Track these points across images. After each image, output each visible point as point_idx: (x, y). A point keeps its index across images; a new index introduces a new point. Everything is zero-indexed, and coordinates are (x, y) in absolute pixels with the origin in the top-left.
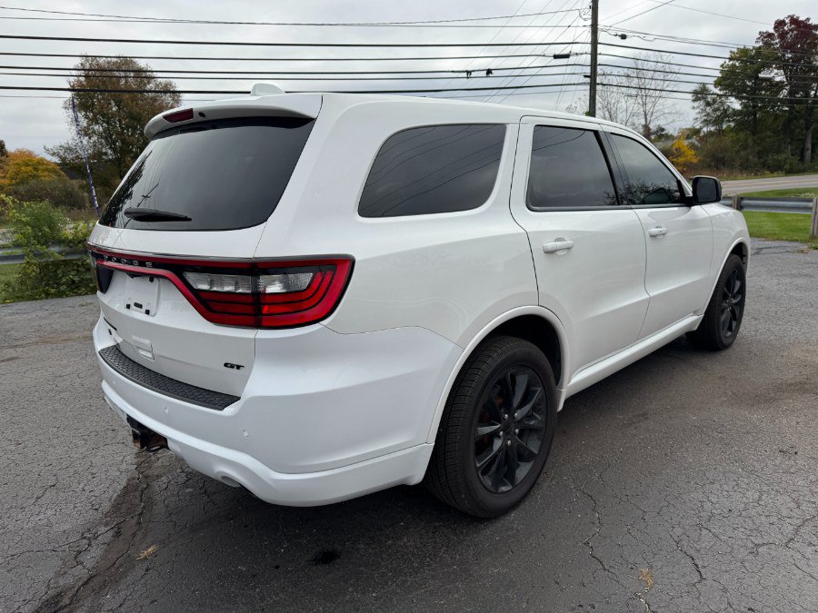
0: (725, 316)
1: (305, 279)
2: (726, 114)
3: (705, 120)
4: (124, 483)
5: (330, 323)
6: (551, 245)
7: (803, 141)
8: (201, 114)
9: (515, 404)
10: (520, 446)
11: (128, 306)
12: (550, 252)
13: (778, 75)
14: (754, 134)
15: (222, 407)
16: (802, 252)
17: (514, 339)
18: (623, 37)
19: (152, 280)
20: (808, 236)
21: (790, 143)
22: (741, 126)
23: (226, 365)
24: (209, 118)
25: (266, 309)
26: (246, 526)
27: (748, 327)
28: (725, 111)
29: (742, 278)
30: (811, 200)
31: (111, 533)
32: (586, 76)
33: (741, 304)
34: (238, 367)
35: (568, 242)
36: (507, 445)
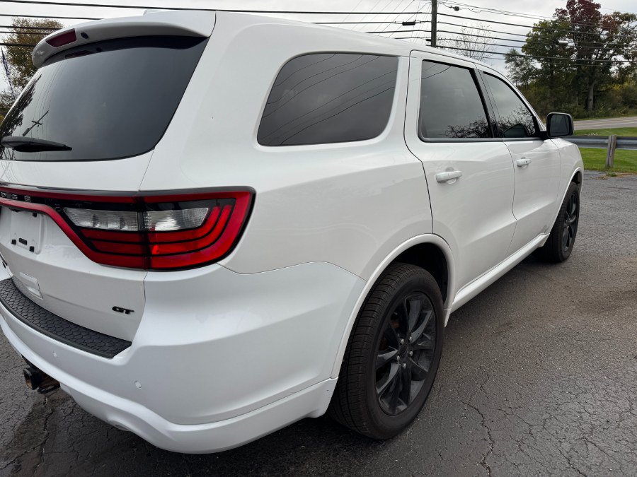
0: (565, 233)
1: (199, 214)
2: (530, 72)
3: (515, 77)
4: (29, 409)
5: (229, 263)
6: (443, 174)
7: (587, 94)
8: (84, 35)
9: (411, 328)
10: (414, 367)
11: (14, 242)
12: (442, 182)
13: (570, 43)
14: (551, 88)
15: (111, 355)
16: (602, 178)
17: (409, 265)
18: (457, 9)
19: (35, 215)
20: (604, 166)
21: (578, 95)
22: (542, 82)
23: (114, 309)
24: (92, 39)
25: (155, 249)
26: (149, 455)
27: (579, 242)
28: (530, 70)
29: (577, 202)
30: (607, 138)
31: (11, 467)
32: (428, 40)
33: (576, 223)
34: (128, 312)
35: (456, 172)
36: (402, 368)
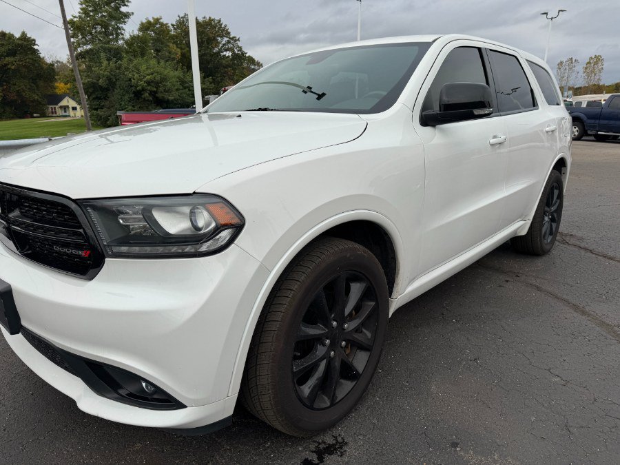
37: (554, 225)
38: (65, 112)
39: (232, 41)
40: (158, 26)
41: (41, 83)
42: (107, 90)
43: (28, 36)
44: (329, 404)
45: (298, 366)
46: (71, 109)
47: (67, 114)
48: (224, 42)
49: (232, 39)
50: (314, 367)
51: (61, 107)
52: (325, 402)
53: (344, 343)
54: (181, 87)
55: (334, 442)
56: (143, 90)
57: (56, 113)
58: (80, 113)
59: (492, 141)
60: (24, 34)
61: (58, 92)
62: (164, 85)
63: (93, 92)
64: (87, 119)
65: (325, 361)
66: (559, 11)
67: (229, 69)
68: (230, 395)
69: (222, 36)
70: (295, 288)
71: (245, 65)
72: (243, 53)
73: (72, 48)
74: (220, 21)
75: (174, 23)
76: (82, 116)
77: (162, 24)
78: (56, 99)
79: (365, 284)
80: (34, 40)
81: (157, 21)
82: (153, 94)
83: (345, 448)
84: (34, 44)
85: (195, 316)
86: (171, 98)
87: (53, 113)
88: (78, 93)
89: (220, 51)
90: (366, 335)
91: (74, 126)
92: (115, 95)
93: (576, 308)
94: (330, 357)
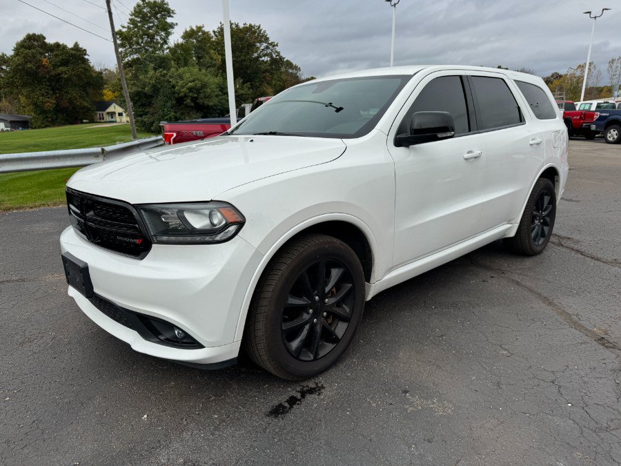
37: (546, 229)
38: (112, 118)
39: (270, 47)
40: (200, 34)
41: (90, 91)
42: (151, 97)
43: (80, 46)
44: (312, 358)
45: (286, 326)
46: (117, 115)
47: (113, 120)
48: (262, 48)
49: (271, 44)
50: (300, 328)
51: (108, 113)
52: (310, 357)
53: (325, 314)
54: (221, 93)
55: (315, 386)
56: (186, 96)
57: (103, 119)
58: (125, 119)
59: (466, 156)
60: (76, 45)
61: (106, 98)
62: (204, 92)
63: (139, 100)
64: (132, 125)
65: (308, 325)
66: (603, 10)
67: (268, 74)
68: (235, 340)
69: (261, 42)
70: (284, 269)
71: (283, 69)
72: (281, 59)
73: (120, 57)
74: (259, 27)
75: (216, 30)
76: (128, 122)
77: (204, 33)
78: (104, 105)
79: (342, 270)
80: (85, 50)
81: (199, 29)
82: (194, 99)
83: (323, 390)
84: (85, 54)
85: (211, 283)
86: (211, 104)
87: (100, 119)
88: (124, 101)
89: (259, 56)
90: (345, 309)
91: (119, 131)
92: (159, 101)
93: (545, 300)
94: (313, 323)
